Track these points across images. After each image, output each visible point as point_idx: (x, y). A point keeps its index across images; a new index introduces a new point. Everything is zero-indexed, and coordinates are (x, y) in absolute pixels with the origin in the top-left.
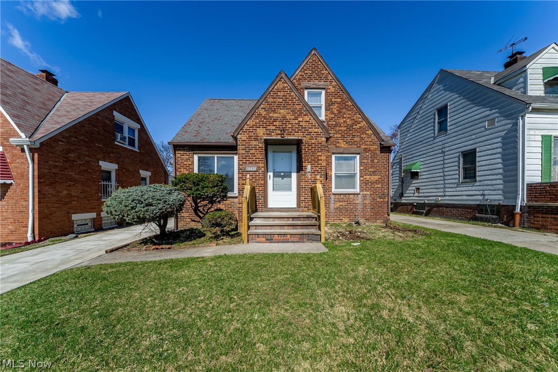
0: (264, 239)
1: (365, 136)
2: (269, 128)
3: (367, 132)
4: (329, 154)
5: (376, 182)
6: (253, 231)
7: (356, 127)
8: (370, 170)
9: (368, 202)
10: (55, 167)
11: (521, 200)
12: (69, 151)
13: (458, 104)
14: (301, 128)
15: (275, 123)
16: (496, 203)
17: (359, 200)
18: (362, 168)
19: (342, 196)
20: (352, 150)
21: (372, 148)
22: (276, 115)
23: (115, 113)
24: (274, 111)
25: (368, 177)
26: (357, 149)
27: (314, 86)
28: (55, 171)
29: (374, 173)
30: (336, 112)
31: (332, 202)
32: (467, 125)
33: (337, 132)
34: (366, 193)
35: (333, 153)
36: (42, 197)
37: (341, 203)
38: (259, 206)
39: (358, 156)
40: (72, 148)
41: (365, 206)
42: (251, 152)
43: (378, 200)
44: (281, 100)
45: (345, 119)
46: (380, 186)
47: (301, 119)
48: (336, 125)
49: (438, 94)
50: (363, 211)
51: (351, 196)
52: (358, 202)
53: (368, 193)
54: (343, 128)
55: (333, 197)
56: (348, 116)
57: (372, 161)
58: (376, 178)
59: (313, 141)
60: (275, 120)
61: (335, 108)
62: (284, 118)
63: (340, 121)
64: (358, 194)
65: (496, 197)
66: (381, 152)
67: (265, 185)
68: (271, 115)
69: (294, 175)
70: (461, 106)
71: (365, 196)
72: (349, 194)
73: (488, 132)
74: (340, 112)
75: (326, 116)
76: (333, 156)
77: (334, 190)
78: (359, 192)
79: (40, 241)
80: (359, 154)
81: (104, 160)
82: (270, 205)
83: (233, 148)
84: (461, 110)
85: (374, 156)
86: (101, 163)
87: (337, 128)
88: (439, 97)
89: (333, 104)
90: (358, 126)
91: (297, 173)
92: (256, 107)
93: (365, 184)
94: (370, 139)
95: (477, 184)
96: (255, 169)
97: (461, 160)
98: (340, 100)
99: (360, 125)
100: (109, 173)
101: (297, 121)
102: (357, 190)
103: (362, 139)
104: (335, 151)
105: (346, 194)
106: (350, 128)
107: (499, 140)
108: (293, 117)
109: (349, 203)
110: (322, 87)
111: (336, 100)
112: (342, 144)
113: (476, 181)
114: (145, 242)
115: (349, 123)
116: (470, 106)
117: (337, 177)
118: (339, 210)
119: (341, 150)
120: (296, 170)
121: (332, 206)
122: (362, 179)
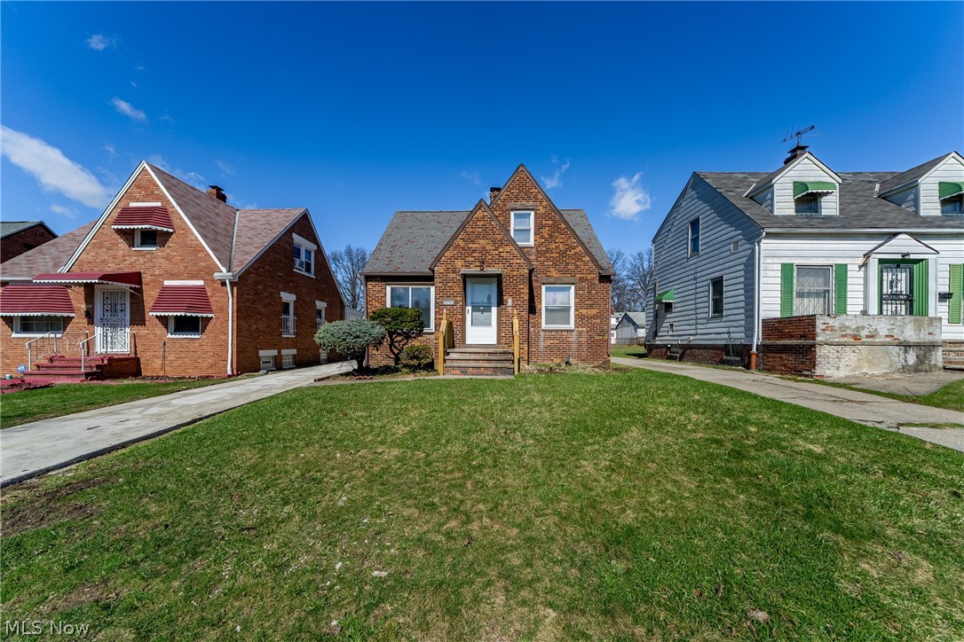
0: (459, 372)
1: (580, 263)
2: (467, 259)
3: (584, 259)
4: (539, 284)
5: (593, 317)
6: (448, 364)
7: (570, 253)
8: (587, 302)
9: (583, 340)
11: (757, 339)
12: (258, 283)
13: (709, 218)
14: (501, 260)
15: (474, 255)
16: (738, 342)
17: (573, 338)
18: (577, 300)
19: (553, 333)
20: (566, 280)
21: (589, 277)
22: (475, 246)
23: (294, 235)
24: (473, 242)
25: (584, 311)
26: (571, 278)
27: (522, 207)
28: (248, 304)
29: (591, 306)
30: (546, 236)
31: (542, 339)
32: (716, 246)
33: (548, 260)
34: (582, 329)
35: (543, 284)
36: (239, 331)
37: (552, 341)
38: (457, 342)
39: (573, 287)
40: (260, 279)
41: (580, 344)
42: (449, 285)
43: (596, 337)
44: (481, 230)
45: (557, 244)
46: (598, 321)
47: (502, 250)
48: (546, 252)
49: (692, 203)
50: (578, 351)
51: (564, 333)
52: (573, 339)
53: (584, 329)
54: (555, 255)
55: (542, 334)
56: (561, 240)
57: (589, 292)
58: (594, 312)
59: (514, 273)
60: (474, 251)
61: (545, 231)
62: (484, 248)
63: (551, 247)
64: (572, 331)
65: (738, 337)
66: (600, 282)
67: (463, 320)
68: (470, 246)
69: (494, 309)
70: (711, 222)
71: (580, 333)
72: (562, 331)
73: (733, 257)
74: (551, 236)
75: (535, 240)
76: (544, 288)
77: (544, 326)
78: (573, 328)
79: (238, 375)
80: (573, 284)
81: (284, 291)
82: (468, 342)
83: (429, 279)
84: (711, 227)
85: (591, 287)
86: (283, 294)
87: (548, 255)
88: (693, 207)
89: (543, 227)
90: (573, 252)
91: (498, 306)
92: (454, 237)
93: (579, 317)
94: (587, 267)
95: (724, 319)
96: (452, 303)
97: (711, 288)
98: (552, 222)
99: (575, 251)
100: (287, 305)
101: (497, 252)
102: (572, 326)
103: (577, 266)
104: (545, 281)
105: (558, 331)
106: (563, 254)
107: (742, 267)
108: (493, 248)
109: (562, 340)
110: (530, 207)
111: (547, 222)
112: (554, 273)
113: (722, 316)
114: (347, 374)
115: (561, 249)
116: (719, 223)
117: (547, 311)
118: (549, 348)
119: (552, 280)
120: (496, 304)
121: (542, 344)
122: (577, 313)
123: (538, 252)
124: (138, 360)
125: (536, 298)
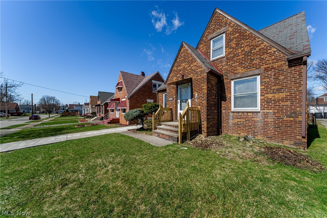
0: (157, 135)
1: (266, 56)
2: (178, 76)
3: (269, 51)
4: (228, 81)
5: (282, 100)
7: (255, 50)
8: (273, 88)
9: (269, 120)
10: (134, 103)
12: (138, 98)
14: (192, 71)
15: (180, 72)
17: (259, 118)
18: (263, 87)
19: (240, 114)
20: (251, 73)
21: (277, 64)
22: (180, 68)
23: (153, 81)
24: (180, 66)
25: (270, 96)
26: (256, 71)
27: (217, 35)
29: (279, 91)
30: (234, 45)
31: (231, 118)
33: (235, 62)
34: (267, 111)
35: (232, 80)
37: (239, 120)
38: (174, 118)
39: (259, 78)
41: (266, 124)
42: (171, 90)
43: (285, 118)
44: (183, 58)
45: (242, 49)
46: (289, 103)
47: (192, 66)
48: (234, 57)
50: (264, 128)
51: (249, 114)
52: (258, 119)
53: (271, 111)
54: (241, 57)
55: (231, 114)
56: (246, 44)
57: (277, 78)
58: (282, 95)
59: (199, 77)
61: (233, 43)
62: (184, 68)
63: (237, 52)
64: (257, 113)
66: (289, 67)
68: (178, 69)
69: (190, 101)
71: (266, 115)
72: (247, 112)
74: (237, 44)
75: (226, 52)
76: (232, 82)
77: (233, 109)
78: (259, 110)
79: (129, 125)
80: (259, 74)
81: (149, 99)
85: (279, 72)
87: (235, 59)
89: (231, 40)
90: (257, 49)
91: (191, 99)
92: (173, 66)
93: (266, 103)
94: (273, 57)
96: (172, 99)
98: (238, 34)
99: (260, 48)
101: (190, 68)
102: (258, 108)
103: (263, 59)
104: (233, 78)
105: (243, 112)
106: (247, 54)
108: (188, 66)
109: (248, 119)
110: (222, 32)
111: (234, 36)
112: (240, 70)
115: (246, 50)
117: (235, 98)
118: (237, 125)
119: (239, 76)
120: (190, 98)
121: (231, 122)
122: (263, 97)
123: (228, 59)
124: (119, 119)
125: (226, 90)
